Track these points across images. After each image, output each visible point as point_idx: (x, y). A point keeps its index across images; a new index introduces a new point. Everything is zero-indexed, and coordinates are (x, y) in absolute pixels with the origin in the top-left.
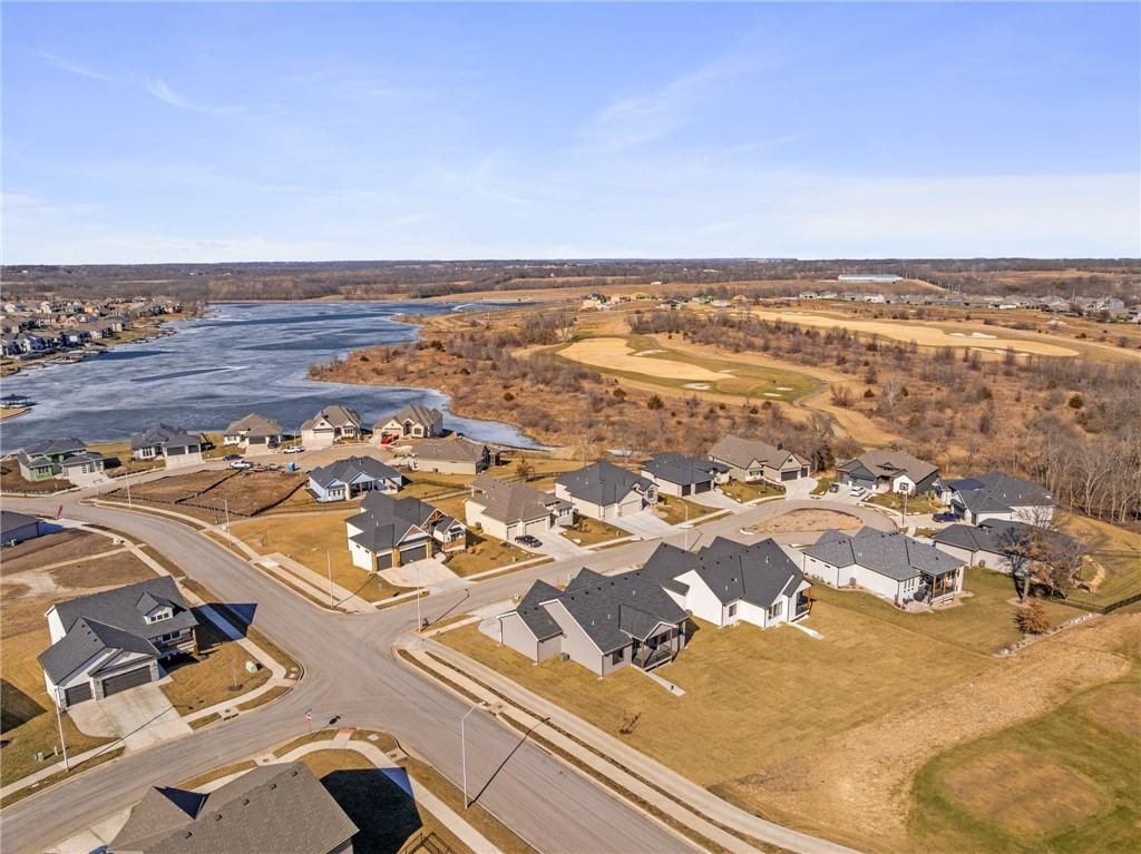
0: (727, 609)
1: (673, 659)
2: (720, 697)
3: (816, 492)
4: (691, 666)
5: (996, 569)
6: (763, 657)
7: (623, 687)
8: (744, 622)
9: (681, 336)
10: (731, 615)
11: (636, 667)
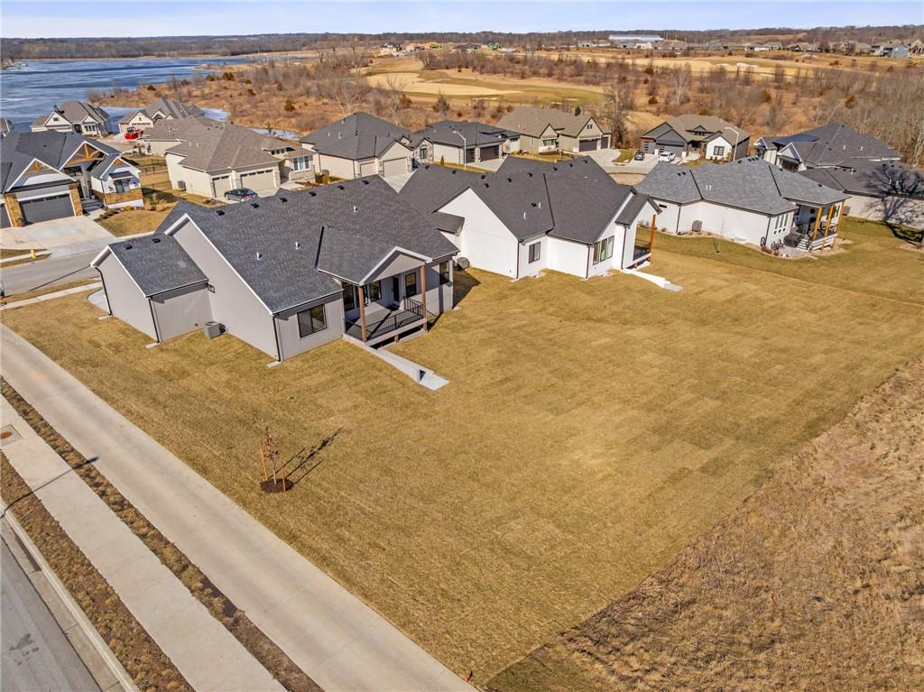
0: (525, 249)
1: (429, 326)
2: (519, 388)
3: (620, 160)
4: (463, 336)
5: (864, 216)
6: (589, 319)
7: (319, 378)
8: (553, 272)
9: (470, 69)
10: (532, 259)
11: (353, 340)
